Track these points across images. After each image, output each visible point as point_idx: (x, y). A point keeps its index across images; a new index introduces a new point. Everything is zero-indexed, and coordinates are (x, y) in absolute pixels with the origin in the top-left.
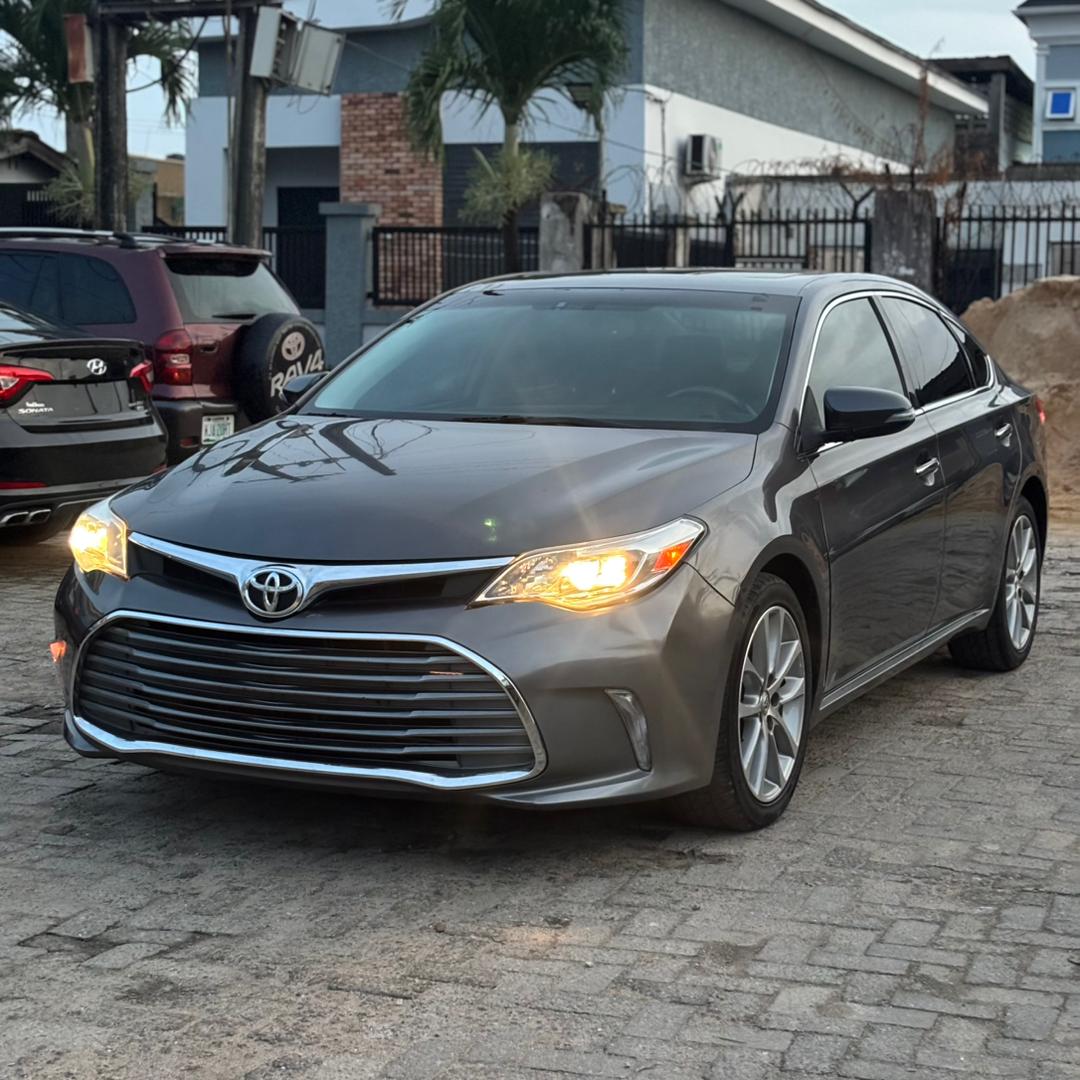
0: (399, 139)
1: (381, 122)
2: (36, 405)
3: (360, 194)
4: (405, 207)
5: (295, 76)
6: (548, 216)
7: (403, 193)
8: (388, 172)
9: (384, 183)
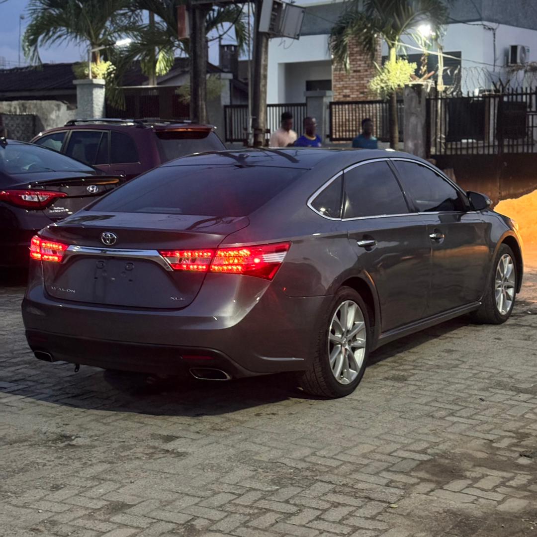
0: (360, 55)
1: (351, 47)
2: (59, 208)
3: (342, 83)
4: (363, 89)
5: (282, 30)
6: (408, 95)
7: (362, 82)
8: (355, 71)
9: (353, 77)
